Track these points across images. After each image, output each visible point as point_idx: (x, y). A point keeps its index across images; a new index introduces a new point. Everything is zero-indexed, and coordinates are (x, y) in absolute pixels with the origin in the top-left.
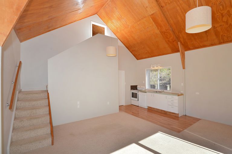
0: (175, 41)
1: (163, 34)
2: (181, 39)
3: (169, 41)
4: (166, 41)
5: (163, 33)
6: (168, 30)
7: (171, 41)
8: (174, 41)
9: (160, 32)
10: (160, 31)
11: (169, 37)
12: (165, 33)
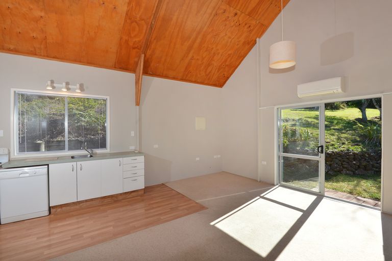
0: (136, 50)
1: (128, 21)
2: (148, 51)
3: (127, 42)
4: (121, 38)
5: (130, 19)
6: (143, 21)
7: (131, 44)
8: (134, 48)
9: (127, 14)
10: (128, 11)
11: (133, 35)
12: (134, 24)
